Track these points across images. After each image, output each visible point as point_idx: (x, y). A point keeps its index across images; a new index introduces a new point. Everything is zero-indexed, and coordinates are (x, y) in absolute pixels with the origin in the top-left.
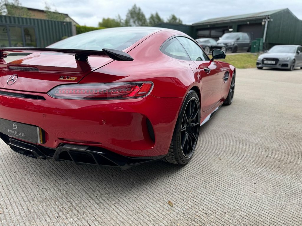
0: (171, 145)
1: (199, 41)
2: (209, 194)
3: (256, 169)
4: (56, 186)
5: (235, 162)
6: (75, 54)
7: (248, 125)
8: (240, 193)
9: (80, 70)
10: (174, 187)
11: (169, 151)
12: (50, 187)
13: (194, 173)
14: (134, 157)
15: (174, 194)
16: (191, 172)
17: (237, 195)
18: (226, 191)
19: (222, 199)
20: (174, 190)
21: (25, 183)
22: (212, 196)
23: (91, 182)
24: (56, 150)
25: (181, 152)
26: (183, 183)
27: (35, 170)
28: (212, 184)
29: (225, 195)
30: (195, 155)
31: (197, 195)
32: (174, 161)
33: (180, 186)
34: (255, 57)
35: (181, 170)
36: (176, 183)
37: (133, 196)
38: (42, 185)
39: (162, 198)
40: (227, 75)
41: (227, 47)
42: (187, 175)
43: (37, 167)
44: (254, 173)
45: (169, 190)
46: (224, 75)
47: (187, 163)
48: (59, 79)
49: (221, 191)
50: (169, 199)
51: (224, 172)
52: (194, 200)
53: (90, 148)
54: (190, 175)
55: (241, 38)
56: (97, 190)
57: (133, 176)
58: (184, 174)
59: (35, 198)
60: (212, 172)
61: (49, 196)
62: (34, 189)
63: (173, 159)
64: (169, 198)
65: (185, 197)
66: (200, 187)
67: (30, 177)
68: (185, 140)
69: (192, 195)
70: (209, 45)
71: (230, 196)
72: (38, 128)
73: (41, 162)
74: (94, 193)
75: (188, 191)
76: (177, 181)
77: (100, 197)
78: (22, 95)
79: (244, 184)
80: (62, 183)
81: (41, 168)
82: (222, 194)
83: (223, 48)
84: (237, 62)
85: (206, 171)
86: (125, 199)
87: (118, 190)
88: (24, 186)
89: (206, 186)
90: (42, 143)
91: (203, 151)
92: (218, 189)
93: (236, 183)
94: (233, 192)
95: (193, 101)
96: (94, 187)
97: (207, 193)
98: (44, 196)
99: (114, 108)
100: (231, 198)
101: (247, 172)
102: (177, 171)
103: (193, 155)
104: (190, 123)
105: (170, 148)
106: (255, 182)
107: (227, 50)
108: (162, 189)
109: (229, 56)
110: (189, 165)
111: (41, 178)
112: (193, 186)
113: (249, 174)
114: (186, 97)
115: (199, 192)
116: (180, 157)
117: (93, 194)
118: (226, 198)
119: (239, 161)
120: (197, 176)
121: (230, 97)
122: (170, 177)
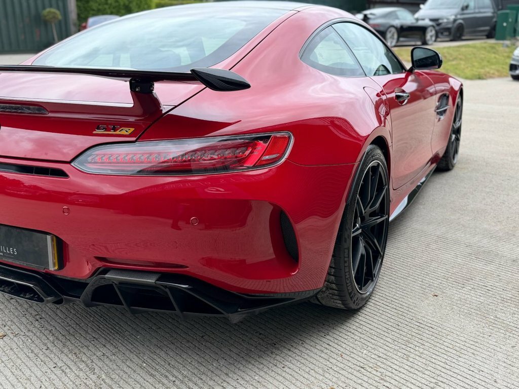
0: (330, 267)
1: (371, 14)
2: (416, 372)
3: (516, 316)
4: (83, 361)
5: (468, 302)
6: (129, 79)
7: (494, 217)
8: (482, 368)
9: (140, 111)
10: (340, 359)
11: (325, 281)
12: (69, 363)
13: (380, 327)
14: (253, 294)
15: (340, 372)
16: (374, 324)
17: (476, 371)
18: (453, 365)
19: (445, 380)
20: (338, 364)
21: (13, 357)
22: (424, 376)
23: (158, 351)
24: (88, 284)
25: (351, 282)
26: (358, 349)
27: (31, 328)
28: (421, 350)
29: (451, 373)
30: (379, 288)
31: (390, 374)
32: (335, 301)
33: (353, 355)
34: (507, 50)
35: (350, 321)
36: (342, 350)
37: (252, 378)
38: (51, 360)
39: (315, 381)
40: (445, 101)
41: (437, 28)
42: (364, 332)
43: (33, 322)
44: (511, 324)
45: (330, 365)
46: (437, 104)
47: (363, 306)
48: (94, 132)
49: (442, 364)
50: (331, 384)
51: (445, 324)
52: (385, 384)
53: (164, 277)
54: (372, 331)
55: (472, 4)
56: (174, 367)
57: (247, 336)
58: (360, 330)
59: (41, 387)
60: (418, 324)
61: (71, 383)
62: (36, 369)
63: (335, 297)
64: (331, 381)
65: (365, 379)
66: (394, 356)
67: (21, 343)
68: (360, 256)
69: (379, 374)
70: (397, 23)
71: (460, 374)
72: (49, 237)
73: (39, 309)
74: (167, 374)
75: (371, 365)
76: (344, 346)
77: (182, 382)
78: (14, 168)
79: (490, 349)
80: (95, 354)
81: (42, 322)
82: (443, 370)
83: (429, 30)
84: (463, 63)
85: (407, 323)
86: (237, 384)
87: (219, 367)
88: (12, 364)
89: (408, 354)
90: (56, 268)
91: (396, 279)
92: (434, 361)
93: (472, 347)
94: (467, 366)
95: (375, 169)
96: (165, 361)
97: (412, 370)
98: (61, 384)
99: (206, 190)
100: (464, 380)
101: (496, 322)
102: (342, 324)
103: (374, 287)
104: (367, 218)
105: (329, 274)
106: (513, 344)
107: (440, 35)
108: (314, 362)
109: (444, 48)
110: (367, 309)
111: (45, 344)
112: (381, 355)
113: (500, 327)
114: (360, 161)
115: (394, 367)
116: (350, 294)
117: (166, 377)
118: (453, 379)
119: (478, 299)
120: (386, 334)
121: (452, 152)
122: (328, 337)
